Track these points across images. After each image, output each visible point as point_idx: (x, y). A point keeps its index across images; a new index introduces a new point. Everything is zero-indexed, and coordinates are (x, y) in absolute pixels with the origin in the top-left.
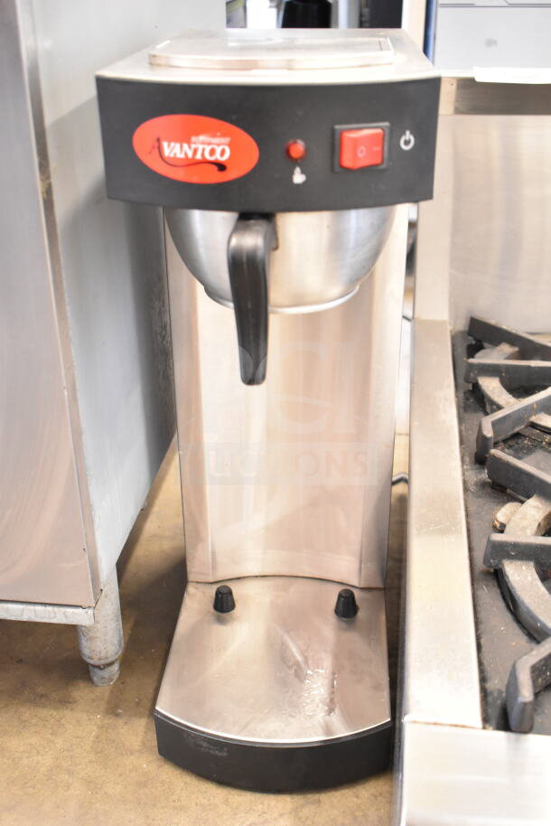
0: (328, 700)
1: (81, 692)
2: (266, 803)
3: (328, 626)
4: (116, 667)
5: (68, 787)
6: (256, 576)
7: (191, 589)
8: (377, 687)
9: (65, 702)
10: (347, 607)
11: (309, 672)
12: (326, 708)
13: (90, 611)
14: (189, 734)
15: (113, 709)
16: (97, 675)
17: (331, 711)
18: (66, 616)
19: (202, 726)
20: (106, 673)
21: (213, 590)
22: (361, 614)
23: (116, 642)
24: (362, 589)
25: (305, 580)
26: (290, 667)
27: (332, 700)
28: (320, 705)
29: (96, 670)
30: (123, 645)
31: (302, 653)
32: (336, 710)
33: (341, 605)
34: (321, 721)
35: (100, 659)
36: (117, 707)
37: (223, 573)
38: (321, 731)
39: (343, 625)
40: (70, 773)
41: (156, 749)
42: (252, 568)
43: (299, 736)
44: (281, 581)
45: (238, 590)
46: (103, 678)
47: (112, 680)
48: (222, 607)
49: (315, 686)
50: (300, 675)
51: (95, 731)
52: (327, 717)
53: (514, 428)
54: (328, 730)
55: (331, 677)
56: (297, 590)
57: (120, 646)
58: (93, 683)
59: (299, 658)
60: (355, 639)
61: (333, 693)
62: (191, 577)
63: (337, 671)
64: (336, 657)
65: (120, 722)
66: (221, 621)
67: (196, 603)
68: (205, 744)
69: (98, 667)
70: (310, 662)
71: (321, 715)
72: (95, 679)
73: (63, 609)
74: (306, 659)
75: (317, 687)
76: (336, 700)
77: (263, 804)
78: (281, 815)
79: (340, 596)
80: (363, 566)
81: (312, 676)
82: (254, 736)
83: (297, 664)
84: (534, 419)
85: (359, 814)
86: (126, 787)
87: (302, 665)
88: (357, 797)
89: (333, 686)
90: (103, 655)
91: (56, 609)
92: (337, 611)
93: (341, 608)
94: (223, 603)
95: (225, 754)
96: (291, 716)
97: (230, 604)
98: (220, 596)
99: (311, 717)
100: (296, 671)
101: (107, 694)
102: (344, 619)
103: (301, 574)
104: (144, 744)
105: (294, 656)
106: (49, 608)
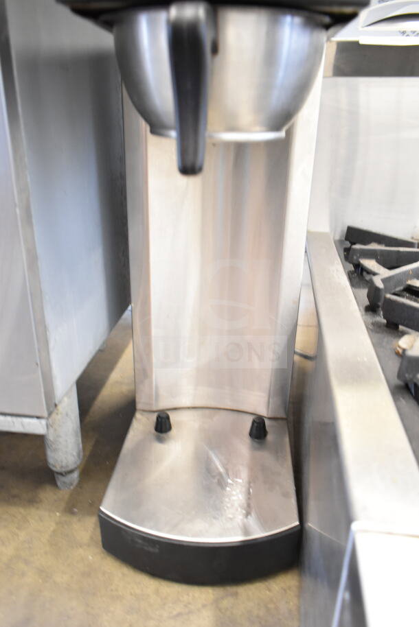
0: (245, 505)
1: (47, 494)
2: (191, 594)
3: (243, 446)
4: (76, 475)
5: (23, 574)
6: (189, 408)
7: (138, 415)
8: (285, 495)
9: (33, 502)
10: (259, 431)
11: (230, 481)
12: (244, 512)
13: (43, 422)
14: (126, 531)
15: (70, 508)
16: (60, 480)
17: (248, 514)
18: (23, 425)
19: (138, 525)
20: (67, 479)
21: (154, 417)
22: (270, 437)
23: (75, 454)
24: (270, 418)
25: (225, 412)
26: (214, 477)
27: (249, 506)
28: (239, 509)
29: (60, 477)
30: (81, 457)
31: (224, 466)
32: (253, 514)
33: (255, 428)
34: (241, 524)
35: (62, 467)
36: (74, 506)
37: (163, 404)
38: (240, 532)
39: (256, 445)
40: (27, 562)
41: (101, 543)
42: (185, 401)
43: (221, 535)
44: (207, 411)
45: (174, 418)
46: (64, 483)
47: (71, 484)
48: (161, 428)
49: (234, 493)
50: (222, 484)
51: (53, 526)
52: (245, 520)
53: (395, 288)
54: (246, 531)
55: (247, 485)
56: (219, 418)
57: (79, 457)
58: (57, 486)
59: (221, 470)
60: (266, 456)
61: (249, 498)
62: (139, 406)
63: (252, 481)
64: (251, 469)
65: (75, 519)
66: (160, 440)
67: (141, 425)
68: (140, 541)
69: (61, 474)
70: (230, 473)
71: (239, 517)
72: (59, 484)
73: (19, 419)
74: (227, 470)
75: (236, 494)
76: (252, 505)
77: (188, 595)
78: (204, 606)
79: (254, 422)
80: (271, 400)
81: (232, 485)
82: (182, 534)
83: (220, 474)
84: (410, 282)
85: (271, 606)
86: (72, 577)
87: (224, 475)
88: (270, 590)
89: (249, 493)
90: (64, 464)
91: (14, 419)
92: (251, 434)
93: (254, 431)
94: (163, 425)
95: (157, 550)
96: (215, 518)
97: (168, 426)
98: (160, 420)
99: (231, 519)
100: (218, 480)
101: (67, 496)
102: (256, 440)
103: (222, 407)
104: (92, 538)
105: (217, 469)
106: (9, 418)
